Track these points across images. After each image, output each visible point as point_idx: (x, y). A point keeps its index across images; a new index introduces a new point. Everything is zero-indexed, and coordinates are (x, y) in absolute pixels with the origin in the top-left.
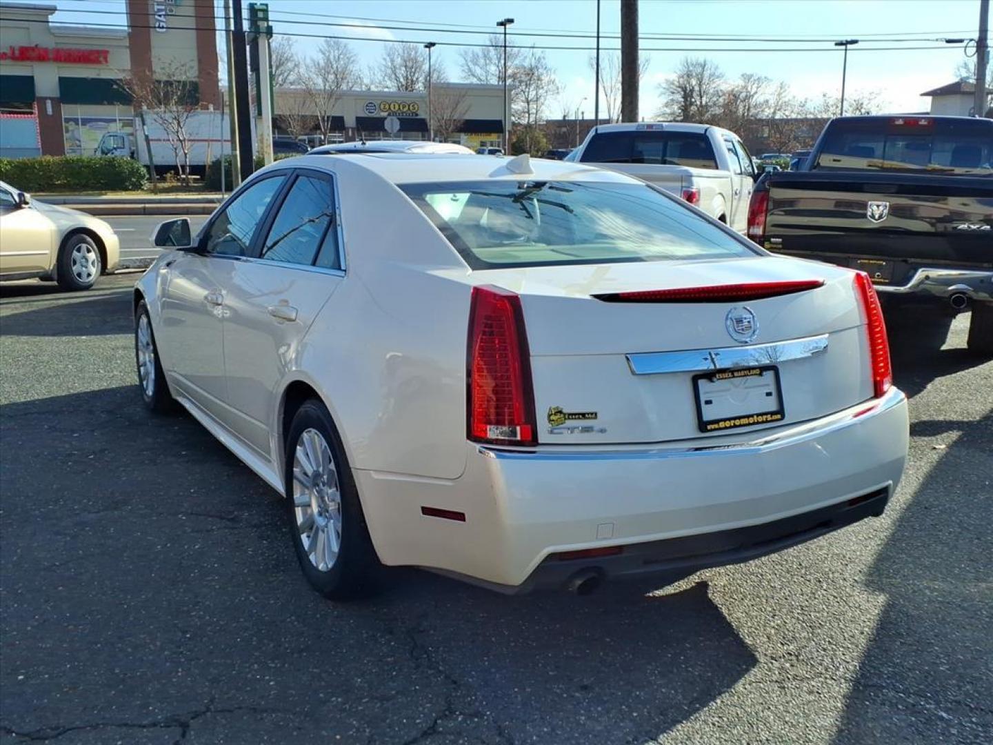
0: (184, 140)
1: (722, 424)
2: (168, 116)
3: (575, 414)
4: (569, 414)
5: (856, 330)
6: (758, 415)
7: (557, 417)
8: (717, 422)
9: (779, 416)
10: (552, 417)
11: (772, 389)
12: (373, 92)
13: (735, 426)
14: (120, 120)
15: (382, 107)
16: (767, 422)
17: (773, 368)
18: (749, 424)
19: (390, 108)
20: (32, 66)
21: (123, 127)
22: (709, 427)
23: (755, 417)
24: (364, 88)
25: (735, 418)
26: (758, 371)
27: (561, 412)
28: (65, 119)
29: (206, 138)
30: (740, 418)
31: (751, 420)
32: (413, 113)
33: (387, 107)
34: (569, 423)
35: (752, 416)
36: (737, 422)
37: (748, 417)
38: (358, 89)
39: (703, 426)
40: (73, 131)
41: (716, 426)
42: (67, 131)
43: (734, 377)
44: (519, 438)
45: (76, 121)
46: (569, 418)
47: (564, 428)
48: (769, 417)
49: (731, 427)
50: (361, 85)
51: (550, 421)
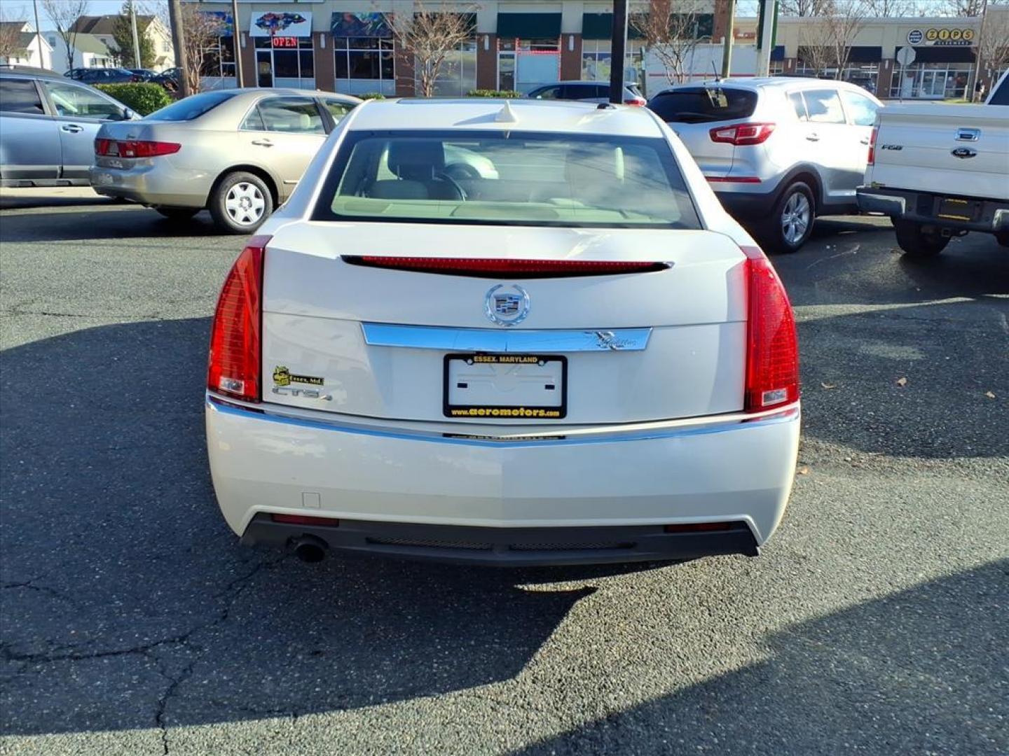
0: (682, 75)
1: (473, 412)
2: (669, 51)
3: (300, 377)
4: (294, 376)
5: (717, 327)
6: (526, 408)
7: (282, 377)
8: (467, 408)
9: (557, 414)
10: (277, 377)
11: (557, 383)
12: (928, 18)
13: (491, 416)
14: (634, 55)
15: (929, 35)
16: (538, 417)
17: (563, 359)
18: (512, 417)
19: (938, 36)
20: (562, 4)
21: (635, 62)
22: (454, 412)
23: (522, 409)
24: (917, 15)
25: (493, 408)
26: (535, 360)
27: (285, 372)
28: (584, 54)
29: (703, 73)
30: (499, 408)
31: (515, 412)
32: (965, 41)
33: (935, 35)
34: (294, 385)
35: (518, 408)
36: (495, 412)
37: (512, 408)
38: (910, 16)
39: (448, 409)
40: (590, 66)
41: (465, 412)
42: (585, 67)
43: (499, 362)
44: (242, 392)
45: (593, 56)
46: (293, 380)
47: (289, 389)
48: (542, 413)
49: (485, 416)
50: (914, 10)
51: (275, 380)
